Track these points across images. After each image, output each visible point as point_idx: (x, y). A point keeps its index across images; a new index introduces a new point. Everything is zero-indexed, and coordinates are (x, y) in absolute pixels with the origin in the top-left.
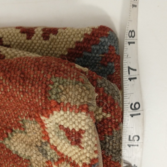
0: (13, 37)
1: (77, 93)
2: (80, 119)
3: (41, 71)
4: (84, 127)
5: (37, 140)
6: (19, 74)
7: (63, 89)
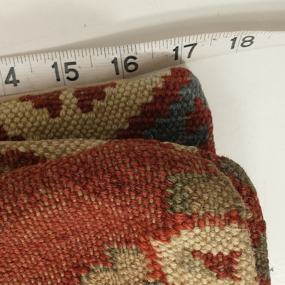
0: (24, 120)
1: (215, 194)
2: (230, 235)
3: (145, 166)
4: (237, 246)
5: (137, 280)
6: (108, 180)
7: (191, 191)
